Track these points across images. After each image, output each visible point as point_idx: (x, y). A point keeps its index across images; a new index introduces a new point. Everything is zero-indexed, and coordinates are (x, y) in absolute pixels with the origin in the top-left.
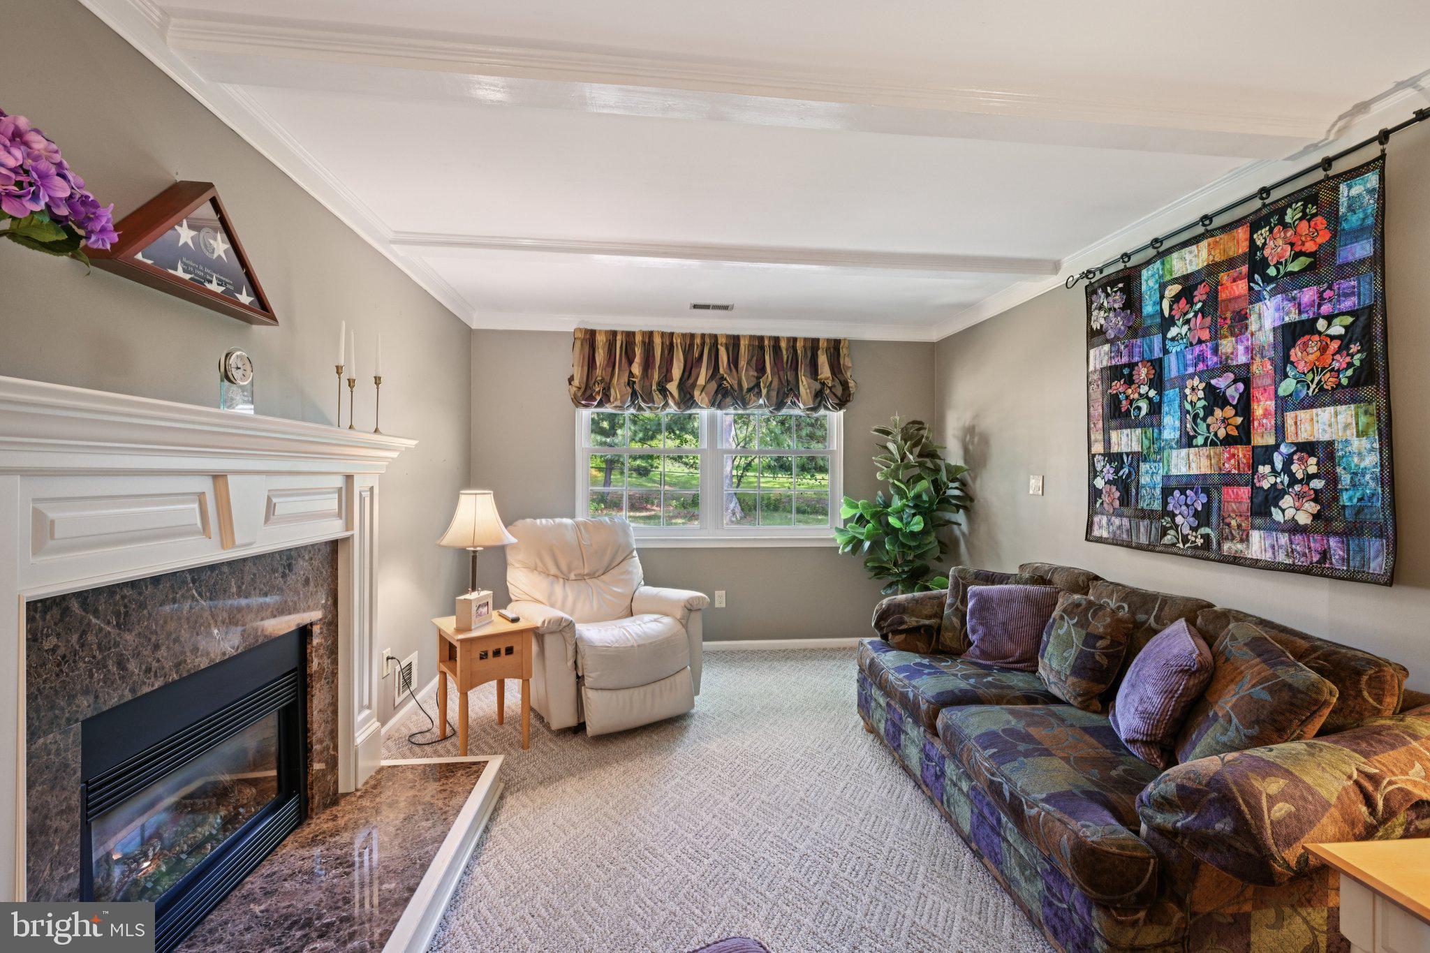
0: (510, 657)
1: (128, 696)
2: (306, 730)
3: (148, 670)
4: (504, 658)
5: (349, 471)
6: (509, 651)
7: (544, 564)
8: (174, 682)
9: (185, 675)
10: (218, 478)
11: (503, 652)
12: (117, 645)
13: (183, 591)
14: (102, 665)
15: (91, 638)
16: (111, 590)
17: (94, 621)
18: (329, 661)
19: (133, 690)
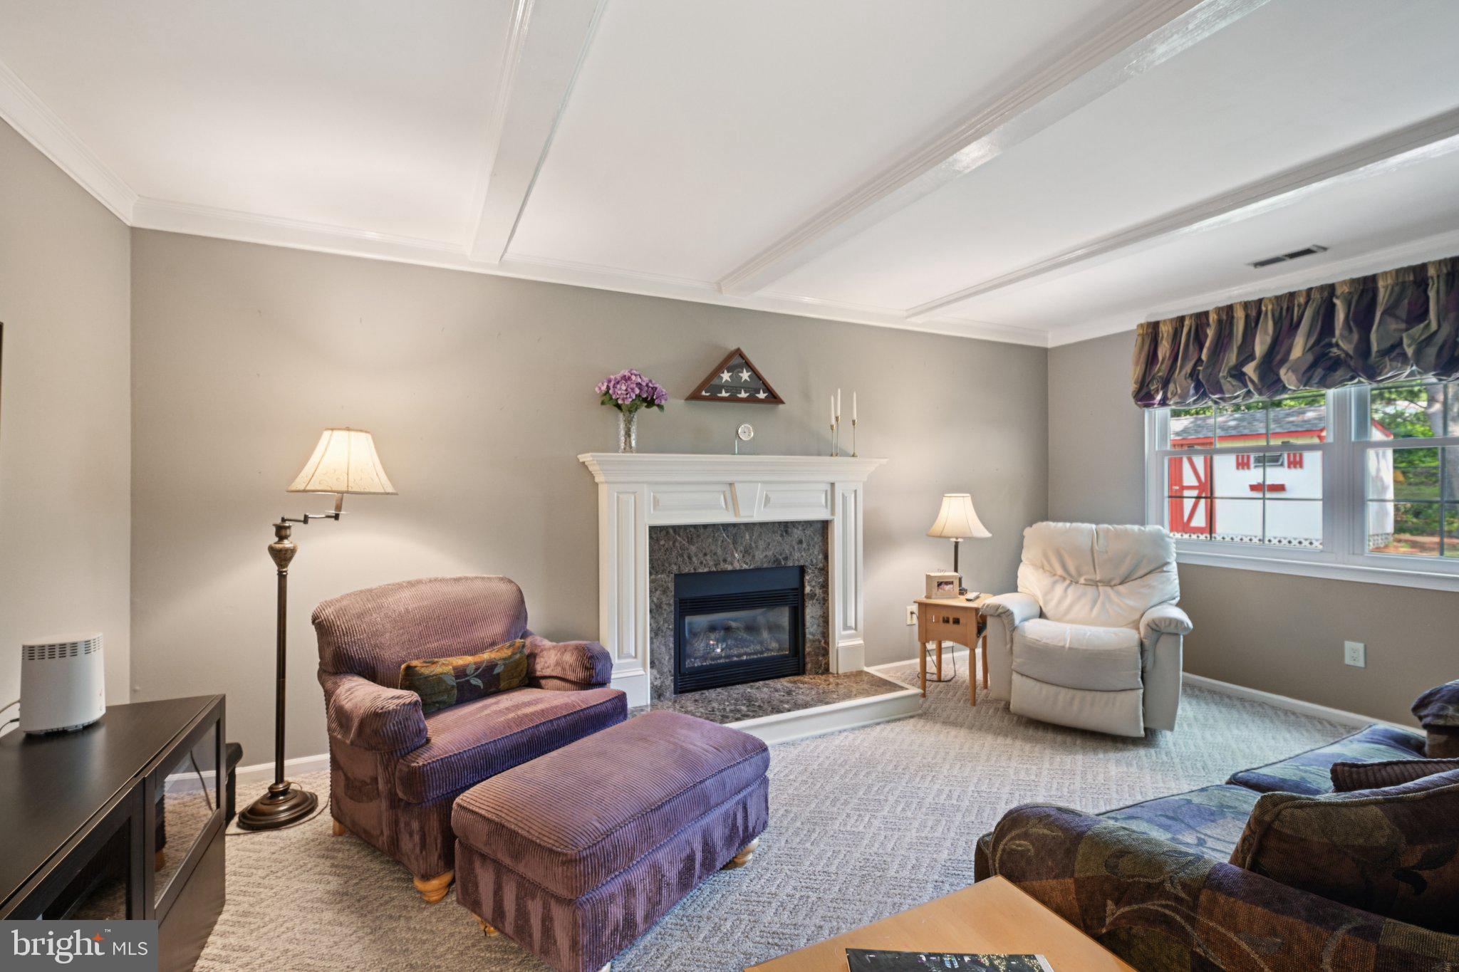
0: (956, 626)
1: (693, 571)
2: (804, 625)
3: (702, 563)
4: (951, 626)
5: (832, 480)
6: (957, 621)
7: (1051, 566)
8: (714, 572)
9: (719, 570)
10: (731, 484)
11: (951, 620)
12: (687, 549)
13: (719, 533)
14: (682, 556)
15: (677, 544)
16: (686, 527)
17: (678, 538)
18: (821, 591)
19: (695, 569)
